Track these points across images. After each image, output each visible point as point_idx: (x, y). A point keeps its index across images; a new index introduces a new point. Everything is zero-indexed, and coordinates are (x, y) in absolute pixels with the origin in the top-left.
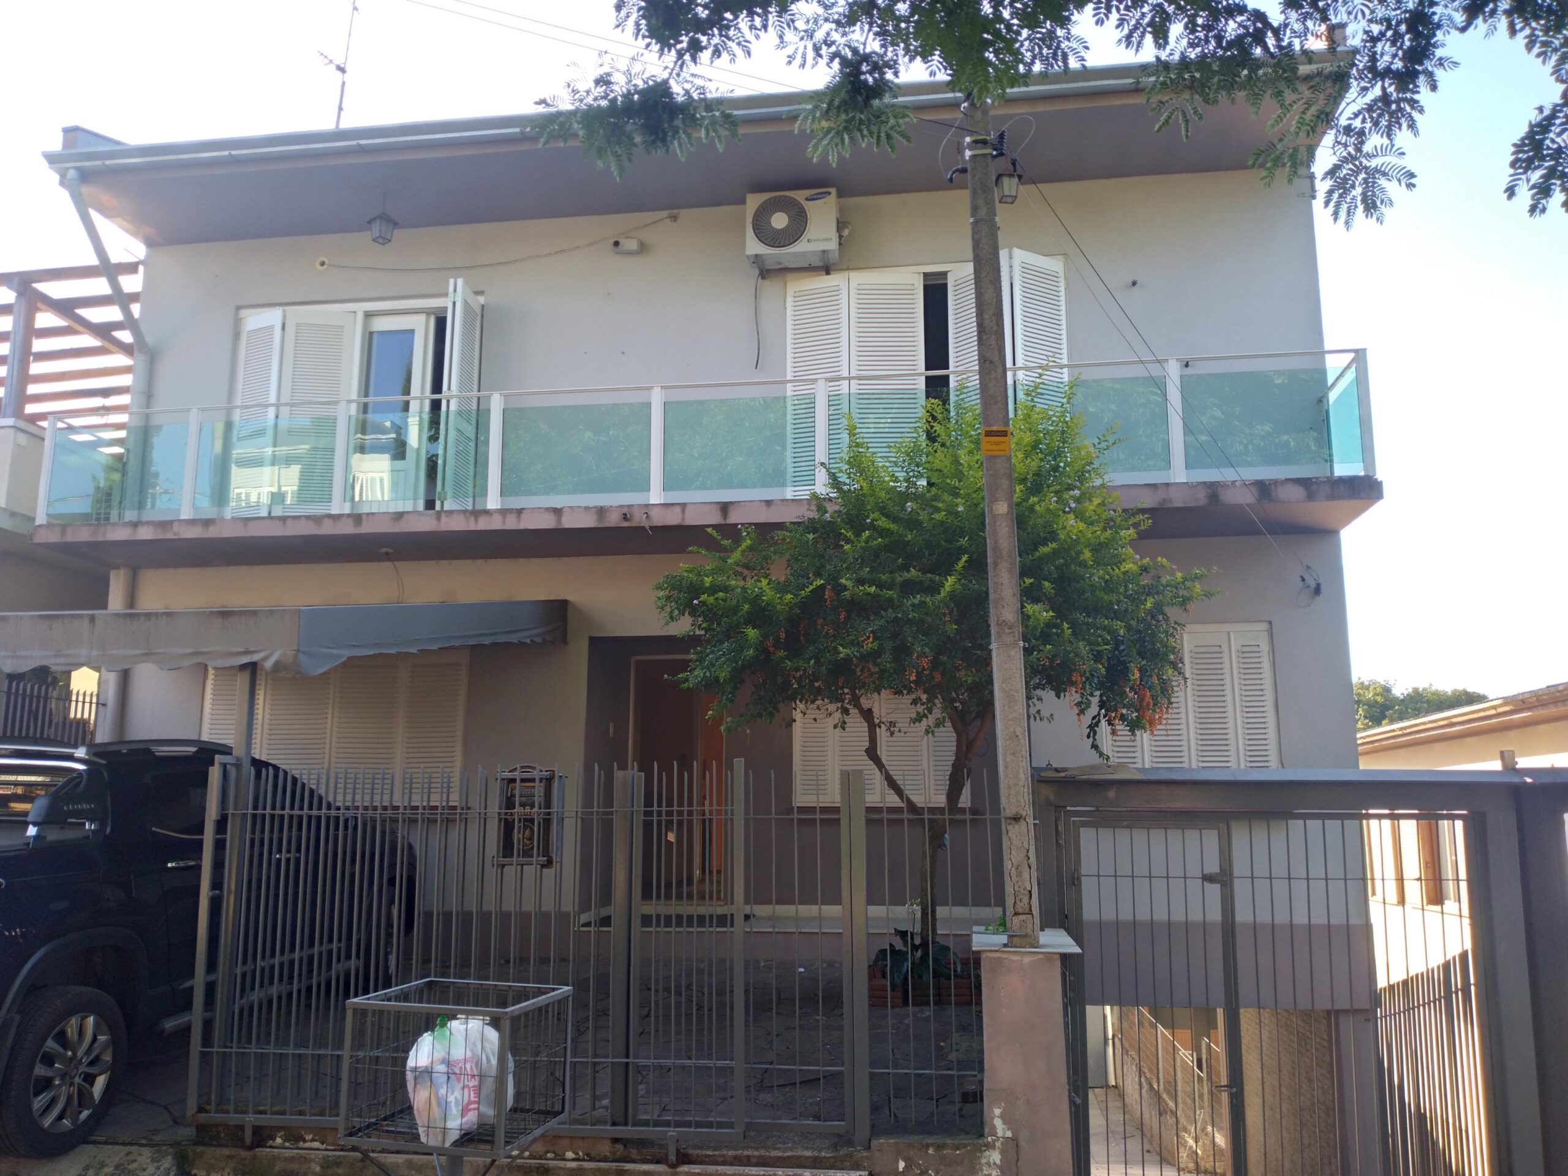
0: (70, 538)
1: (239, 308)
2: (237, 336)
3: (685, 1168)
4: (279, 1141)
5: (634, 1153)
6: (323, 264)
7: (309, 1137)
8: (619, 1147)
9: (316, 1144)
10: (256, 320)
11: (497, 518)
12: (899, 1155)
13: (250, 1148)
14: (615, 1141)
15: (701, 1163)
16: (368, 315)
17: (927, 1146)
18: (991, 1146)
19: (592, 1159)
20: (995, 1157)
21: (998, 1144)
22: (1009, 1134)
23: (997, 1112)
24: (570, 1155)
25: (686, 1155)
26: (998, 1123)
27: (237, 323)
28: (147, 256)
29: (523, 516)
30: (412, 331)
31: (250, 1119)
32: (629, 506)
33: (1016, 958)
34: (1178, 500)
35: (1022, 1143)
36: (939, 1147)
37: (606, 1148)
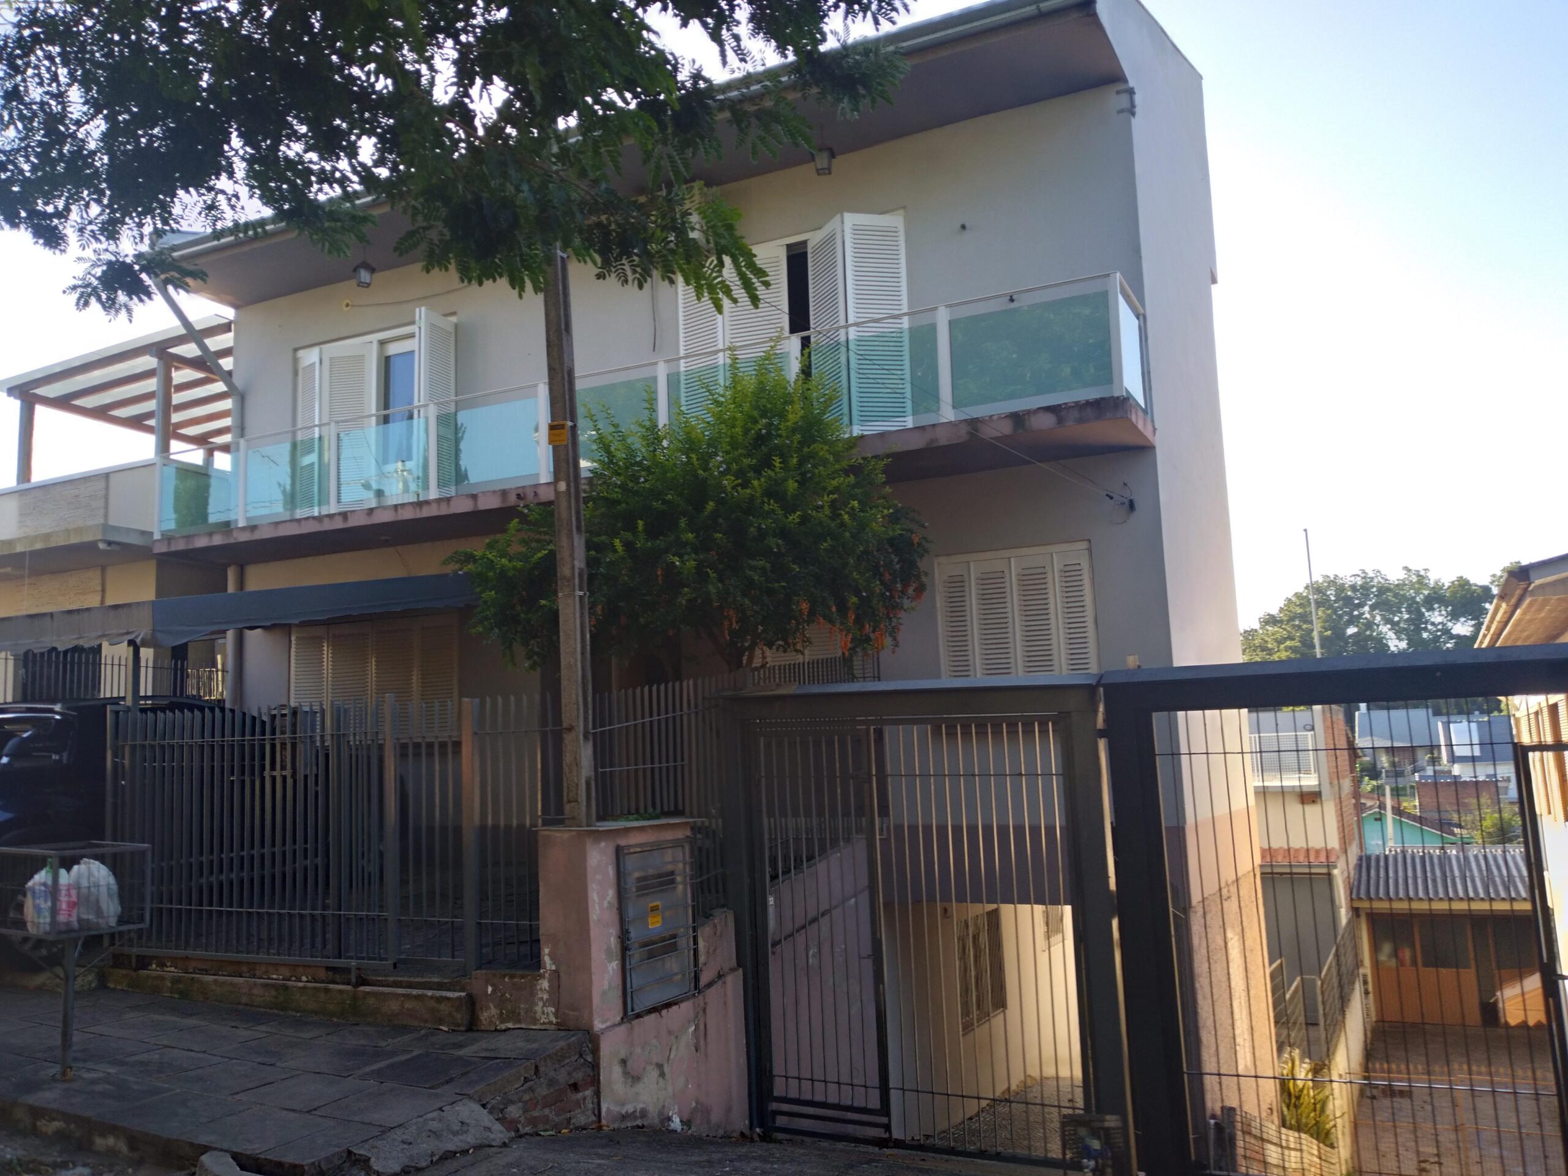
0: (173, 548)
1: (296, 350)
2: (296, 373)
3: (362, 988)
4: (154, 966)
5: (338, 977)
6: (347, 305)
7: (169, 964)
8: (330, 973)
9: (172, 969)
10: (310, 357)
11: (434, 506)
12: (488, 982)
13: (136, 969)
14: (328, 969)
15: (374, 985)
16: (382, 343)
17: (504, 976)
18: (542, 976)
19: (316, 982)
20: (545, 984)
21: (547, 975)
22: (554, 968)
23: (547, 951)
24: (304, 978)
25: (364, 980)
26: (547, 959)
27: (296, 361)
28: (237, 316)
29: (452, 503)
30: (413, 352)
31: (135, 951)
32: (523, 487)
33: (558, 835)
34: (944, 438)
35: (562, 975)
36: (512, 977)
37: (322, 974)
